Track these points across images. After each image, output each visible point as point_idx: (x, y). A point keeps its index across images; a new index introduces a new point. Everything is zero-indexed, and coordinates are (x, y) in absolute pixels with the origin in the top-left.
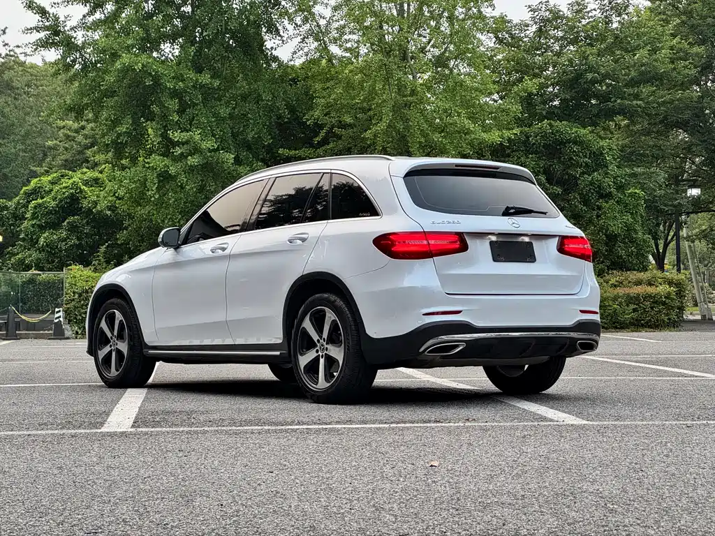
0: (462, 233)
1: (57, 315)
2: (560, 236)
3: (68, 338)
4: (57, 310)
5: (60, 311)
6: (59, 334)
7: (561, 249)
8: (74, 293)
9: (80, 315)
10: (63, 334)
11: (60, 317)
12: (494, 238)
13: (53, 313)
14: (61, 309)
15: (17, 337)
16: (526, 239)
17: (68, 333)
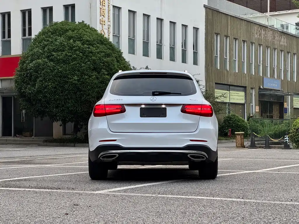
0: (123, 104)
1: (285, 139)
2: (183, 104)
3: (291, 149)
4: (285, 136)
5: (286, 137)
6: (287, 147)
7: (183, 111)
8: (294, 129)
9: (297, 139)
10: (289, 147)
11: (286, 139)
12: (143, 106)
13: (284, 138)
14: (287, 136)
15: (270, 148)
16: (163, 106)
17: (291, 146)
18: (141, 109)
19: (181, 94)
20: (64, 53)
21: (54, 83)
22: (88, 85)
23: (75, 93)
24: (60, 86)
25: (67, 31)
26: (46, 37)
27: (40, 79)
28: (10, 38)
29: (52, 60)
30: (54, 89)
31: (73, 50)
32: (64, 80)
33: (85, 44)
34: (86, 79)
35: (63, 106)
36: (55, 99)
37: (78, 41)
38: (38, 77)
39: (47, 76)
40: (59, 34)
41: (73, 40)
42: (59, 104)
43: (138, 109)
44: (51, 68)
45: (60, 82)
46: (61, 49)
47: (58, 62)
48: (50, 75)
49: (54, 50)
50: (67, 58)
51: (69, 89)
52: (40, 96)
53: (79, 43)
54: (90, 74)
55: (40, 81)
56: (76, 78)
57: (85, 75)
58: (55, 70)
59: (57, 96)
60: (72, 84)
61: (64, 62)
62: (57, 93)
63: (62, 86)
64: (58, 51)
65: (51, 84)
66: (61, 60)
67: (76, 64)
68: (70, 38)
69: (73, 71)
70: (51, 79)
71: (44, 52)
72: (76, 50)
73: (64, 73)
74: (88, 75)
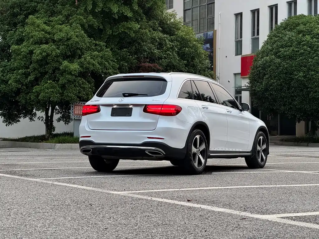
0: (99, 105)
2: (146, 105)
7: (145, 111)
18: (113, 109)
19: (147, 95)
20: (291, 48)
21: (280, 80)
22: (315, 81)
23: (302, 90)
24: (286, 83)
25: (298, 24)
26: (278, 33)
27: (267, 76)
28: (259, 35)
29: (279, 57)
30: (280, 86)
31: (301, 45)
32: (290, 77)
33: (314, 38)
34: (312, 75)
35: (291, 104)
36: (281, 97)
37: (308, 35)
38: (266, 74)
39: (272, 73)
40: (290, 29)
41: (303, 34)
42: (286, 101)
43: (110, 109)
44: (277, 65)
45: (286, 79)
46: (289, 45)
47: (284, 58)
48: (275, 73)
49: (282, 46)
50: (294, 54)
51: (294, 86)
52: (267, 94)
53: (308, 38)
54: (317, 70)
55: (267, 78)
56: (301, 74)
57: (312, 71)
58: (281, 66)
59: (284, 93)
60: (298, 80)
61: (291, 58)
62: (283, 91)
63: (288, 83)
64: (286, 46)
65: (277, 82)
66: (288, 56)
67: (303, 60)
68: (300, 32)
69: (299, 67)
70: (277, 76)
71: (273, 49)
72: (304, 45)
73: (289, 69)
74: (315, 70)
